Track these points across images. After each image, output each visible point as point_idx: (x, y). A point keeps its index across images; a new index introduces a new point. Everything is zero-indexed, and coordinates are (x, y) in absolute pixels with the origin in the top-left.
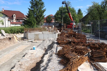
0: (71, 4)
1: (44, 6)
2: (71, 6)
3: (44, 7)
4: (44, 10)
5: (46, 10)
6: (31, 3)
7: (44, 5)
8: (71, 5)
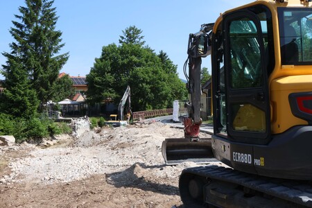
0: (142, 37)
1: (60, 44)
2: (143, 43)
3: (61, 46)
4: (61, 56)
5: (67, 58)
6: (13, 35)
7: (60, 41)
8: (142, 41)
